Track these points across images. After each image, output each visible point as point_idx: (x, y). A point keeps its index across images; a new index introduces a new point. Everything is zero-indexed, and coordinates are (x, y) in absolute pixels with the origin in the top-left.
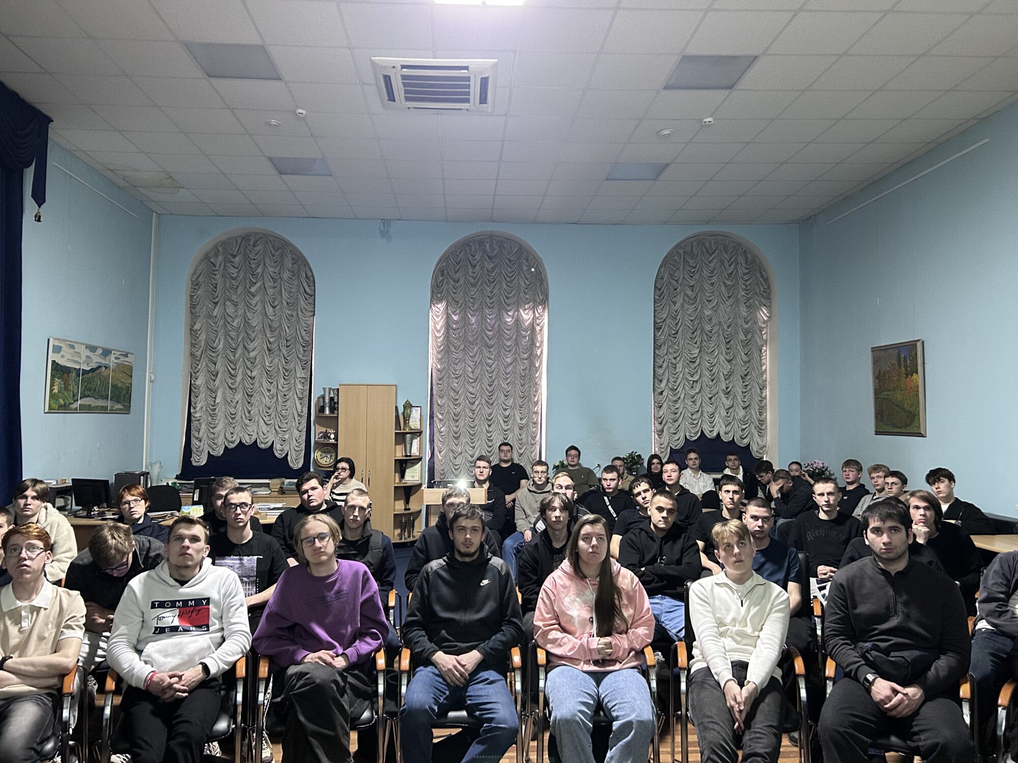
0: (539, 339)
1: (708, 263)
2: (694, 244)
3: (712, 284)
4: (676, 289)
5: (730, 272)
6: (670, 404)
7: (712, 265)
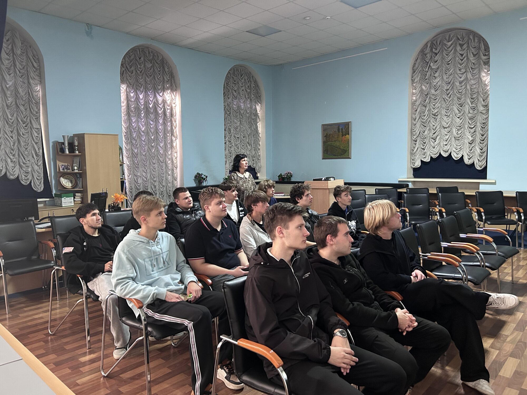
0: (174, 112)
1: (241, 80)
2: (235, 69)
3: (243, 90)
4: (229, 91)
5: (248, 85)
6: (229, 148)
7: (243, 81)
